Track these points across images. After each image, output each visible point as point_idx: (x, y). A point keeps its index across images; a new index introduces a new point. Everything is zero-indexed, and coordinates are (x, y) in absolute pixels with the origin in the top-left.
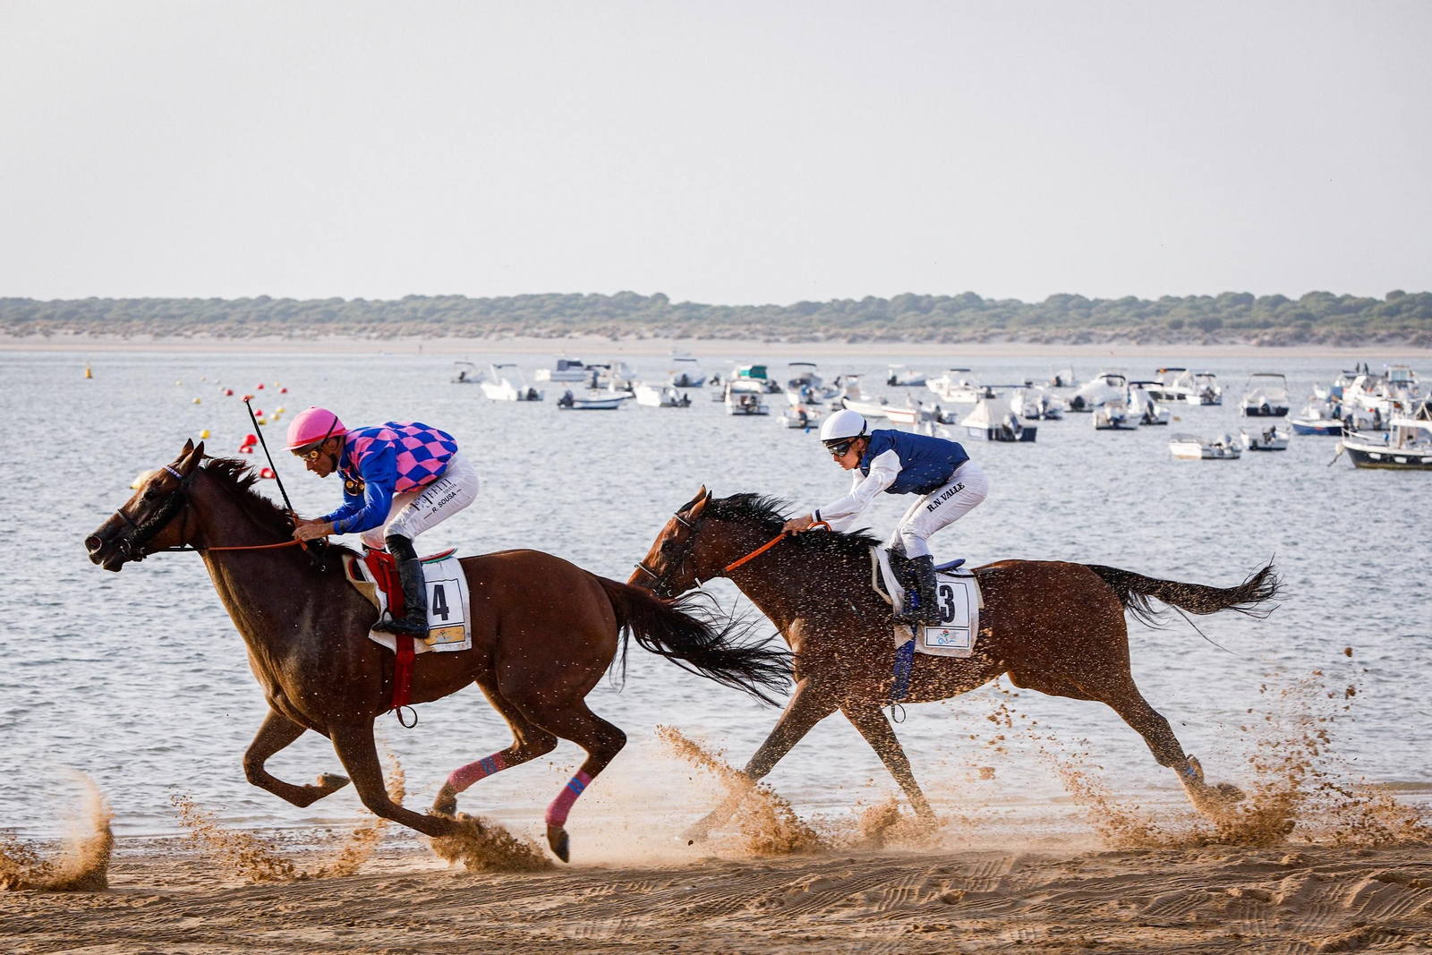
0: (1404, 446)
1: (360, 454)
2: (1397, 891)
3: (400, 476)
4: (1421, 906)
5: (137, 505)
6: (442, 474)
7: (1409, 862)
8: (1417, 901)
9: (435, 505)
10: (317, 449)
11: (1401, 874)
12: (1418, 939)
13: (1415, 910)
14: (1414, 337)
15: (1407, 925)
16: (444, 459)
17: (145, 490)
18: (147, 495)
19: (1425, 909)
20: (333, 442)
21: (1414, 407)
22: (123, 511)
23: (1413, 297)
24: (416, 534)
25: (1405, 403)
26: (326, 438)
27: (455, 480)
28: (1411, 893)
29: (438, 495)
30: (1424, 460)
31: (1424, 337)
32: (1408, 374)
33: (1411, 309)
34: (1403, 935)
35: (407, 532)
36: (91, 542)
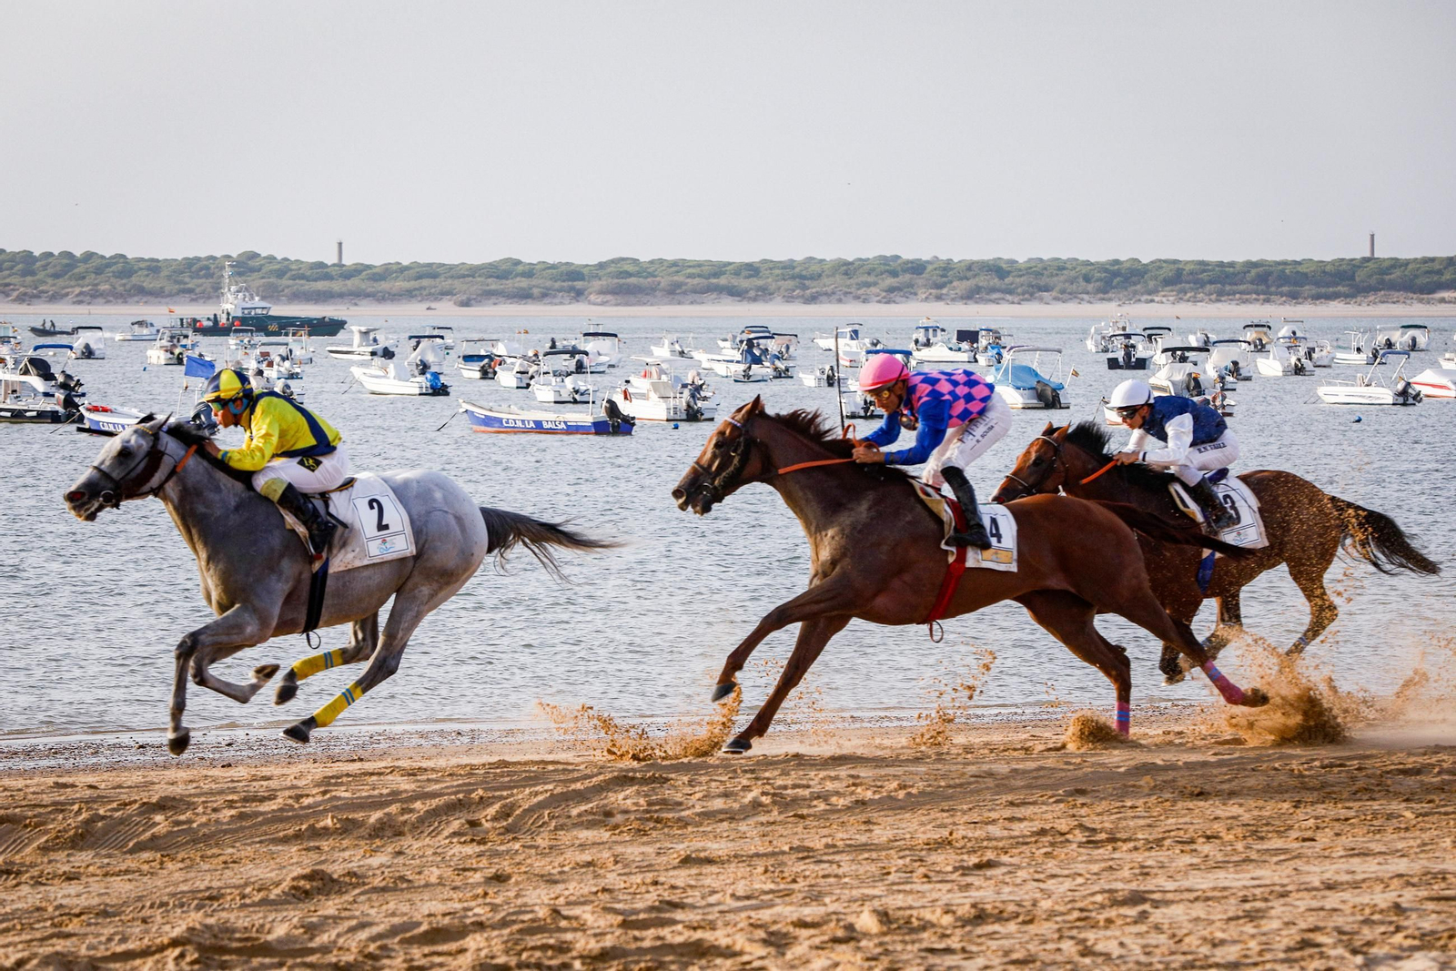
0: (8, 401)
1: (920, 398)
2: (12, 831)
3: (951, 417)
4: (35, 845)
5: (709, 455)
6: (982, 412)
7: (24, 803)
8: (31, 840)
9: (978, 437)
10: (889, 390)
11: (15, 815)
12: (32, 878)
13: (28, 850)
14: (15, 294)
15: (22, 864)
16: (986, 399)
17: (714, 442)
18: (717, 446)
19: (39, 848)
20: (900, 384)
21: (16, 362)
22: (697, 463)
23: (14, 254)
24: (967, 464)
25: (8, 358)
26: (897, 380)
27: (992, 416)
28: (26, 833)
29: (979, 430)
30: (28, 414)
31: (25, 294)
32: (11, 330)
33: (12, 268)
34: (18, 873)
35: (959, 464)
36: (677, 494)
